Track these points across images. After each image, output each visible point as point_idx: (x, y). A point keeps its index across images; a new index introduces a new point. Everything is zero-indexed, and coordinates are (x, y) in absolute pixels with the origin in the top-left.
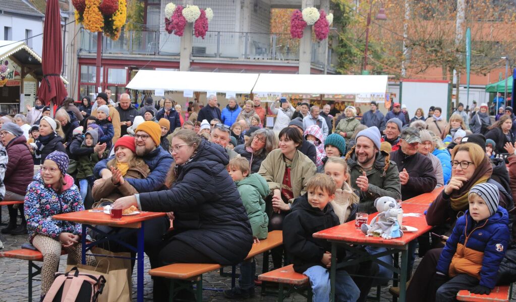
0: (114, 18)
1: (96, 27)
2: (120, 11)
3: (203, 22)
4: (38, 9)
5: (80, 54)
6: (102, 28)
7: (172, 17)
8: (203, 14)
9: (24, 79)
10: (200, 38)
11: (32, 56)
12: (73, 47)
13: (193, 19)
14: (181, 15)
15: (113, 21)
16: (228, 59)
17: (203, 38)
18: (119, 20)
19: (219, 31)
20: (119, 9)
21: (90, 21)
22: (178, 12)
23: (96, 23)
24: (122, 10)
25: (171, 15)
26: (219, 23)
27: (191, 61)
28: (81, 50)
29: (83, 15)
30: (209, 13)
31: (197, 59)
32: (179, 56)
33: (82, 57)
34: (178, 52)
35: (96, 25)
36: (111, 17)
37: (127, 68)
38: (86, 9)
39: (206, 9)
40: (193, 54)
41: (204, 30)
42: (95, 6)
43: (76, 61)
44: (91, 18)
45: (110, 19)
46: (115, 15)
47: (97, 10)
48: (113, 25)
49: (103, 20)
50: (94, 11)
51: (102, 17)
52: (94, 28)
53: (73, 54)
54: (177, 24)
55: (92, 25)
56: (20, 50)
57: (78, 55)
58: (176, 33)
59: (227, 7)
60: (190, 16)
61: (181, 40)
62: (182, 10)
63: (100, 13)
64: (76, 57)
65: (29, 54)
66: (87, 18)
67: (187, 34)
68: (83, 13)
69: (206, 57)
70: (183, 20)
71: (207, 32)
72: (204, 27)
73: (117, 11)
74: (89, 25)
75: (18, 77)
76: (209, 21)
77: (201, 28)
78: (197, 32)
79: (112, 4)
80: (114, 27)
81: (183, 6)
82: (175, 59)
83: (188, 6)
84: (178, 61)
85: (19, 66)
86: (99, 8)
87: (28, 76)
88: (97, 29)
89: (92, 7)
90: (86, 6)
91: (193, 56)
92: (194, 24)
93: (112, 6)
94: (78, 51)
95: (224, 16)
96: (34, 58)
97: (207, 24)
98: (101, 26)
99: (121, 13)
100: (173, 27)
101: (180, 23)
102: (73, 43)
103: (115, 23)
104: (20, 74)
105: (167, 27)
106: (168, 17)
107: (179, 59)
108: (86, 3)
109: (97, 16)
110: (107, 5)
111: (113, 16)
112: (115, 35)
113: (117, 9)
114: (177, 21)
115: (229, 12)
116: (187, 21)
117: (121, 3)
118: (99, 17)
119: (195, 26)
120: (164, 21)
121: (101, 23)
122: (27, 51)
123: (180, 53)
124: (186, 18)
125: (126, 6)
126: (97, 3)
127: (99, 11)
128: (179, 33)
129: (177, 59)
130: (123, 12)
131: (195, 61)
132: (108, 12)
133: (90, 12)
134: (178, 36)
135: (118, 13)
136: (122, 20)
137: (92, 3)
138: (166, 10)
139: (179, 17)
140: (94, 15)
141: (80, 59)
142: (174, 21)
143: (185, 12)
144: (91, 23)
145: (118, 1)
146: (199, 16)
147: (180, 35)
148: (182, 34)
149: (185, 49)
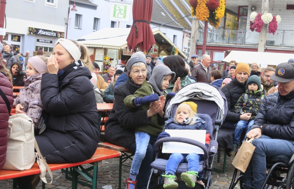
0: (216, 12)
1: (204, 17)
2: (221, 7)
3: (274, 24)
4: (181, 25)
5: (198, 43)
6: (208, 18)
7: (255, 20)
8: (274, 19)
9: (160, 54)
10: (272, 34)
11: (164, 38)
12: (193, 39)
13: (268, 21)
14: (260, 19)
15: (215, 14)
16: (290, 48)
17: (274, 34)
18: (220, 13)
19: (284, 30)
20: (220, 6)
21: (200, 13)
22: (259, 17)
23: (204, 15)
24: (222, 7)
25: (254, 19)
26: (284, 26)
27: (265, 48)
28: (198, 41)
29: (196, 10)
30: (278, 18)
31: (269, 48)
32: (258, 45)
33: (199, 45)
34: (257, 43)
35: (204, 16)
36: (214, 12)
37: (225, 52)
38: (198, 6)
39: (276, 16)
40: (266, 44)
41: (275, 29)
42: (204, 3)
43: (195, 47)
44: (201, 11)
45: (214, 13)
46: (217, 10)
47: (205, 6)
48: (215, 16)
49: (209, 13)
50: (203, 7)
51: (208, 10)
52: (203, 18)
53: (193, 43)
54: (258, 25)
55: (201, 16)
56: (156, 34)
57: (196, 44)
58: (256, 30)
59: (290, 16)
60: (266, 20)
61: (260, 35)
62: (261, 16)
63: (207, 8)
64: (195, 45)
65: (162, 37)
66: (198, 11)
67: (263, 31)
68: (196, 8)
69: (275, 46)
70: (262, 22)
71: (276, 31)
72: (275, 27)
73: (219, 7)
74: (199, 16)
75: (156, 52)
76: (278, 24)
77: (273, 27)
78: (270, 30)
79: (215, 2)
80: (216, 18)
81: (262, 14)
82: (255, 47)
83: (265, 13)
84: (257, 48)
85: (157, 46)
86: (206, 4)
87: (163, 52)
88: (204, 19)
89: (202, 4)
90: (198, 3)
91: (267, 45)
92: (268, 25)
93: (215, 3)
94: (196, 41)
95: (287, 21)
96: (166, 40)
97: (277, 25)
98: (207, 17)
99: (221, 9)
100: (255, 27)
101: (259, 24)
102: (193, 37)
103: (216, 15)
104: (158, 51)
105: (251, 26)
106: (252, 21)
107: (258, 47)
108: (198, 1)
109: (205, 10)
110: (212, 2)
111: (216, 10)
112: (216, 24)
113: (218, 6)
114: (258, 22)
115: (291, 19)
116: (264, 23)
117: (221, 2)
118: (206, 11)
119: (269, 26)
120: (249, 23)
121: (207, 14)
122: (161, 35)
123: (258, 44)
124: (263, 21)
125: (225, 4)
126: (205, 1)
127: (206, 7)
128: (259, 30)
129: (256, 47)
130: (222, 8)
131: (268, 49)
132: (212, 7)
133: (200, 7)
134: (257, 32)
135: (219, 8)
136: (222, 14)
137: (202, 1)
138: (251, 16)
139: (259, 20)
140: (203, 10)
141: (197, 46)
142: (256, 23)
143: (263, 17)
144: (200, 14)
145: (219, 0)
146: (272, 20)
147: (259, 32)
148: (260, 31)
149: (262, 41)
